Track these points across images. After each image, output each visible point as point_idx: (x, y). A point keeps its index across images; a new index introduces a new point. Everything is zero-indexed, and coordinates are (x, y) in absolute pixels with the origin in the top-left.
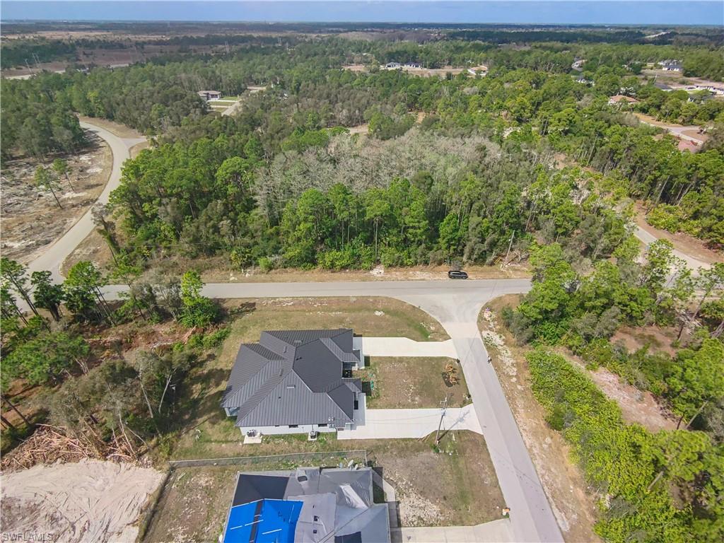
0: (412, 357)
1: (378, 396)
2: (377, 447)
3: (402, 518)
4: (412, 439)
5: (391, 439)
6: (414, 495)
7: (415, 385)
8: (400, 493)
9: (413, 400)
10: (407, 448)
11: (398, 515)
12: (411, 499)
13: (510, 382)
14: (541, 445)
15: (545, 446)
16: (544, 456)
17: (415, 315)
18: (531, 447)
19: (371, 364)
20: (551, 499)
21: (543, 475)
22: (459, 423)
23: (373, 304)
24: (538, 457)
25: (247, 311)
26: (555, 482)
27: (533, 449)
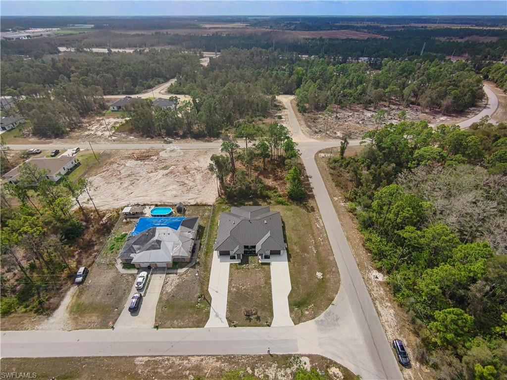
1: (237, 269)
3: (170, 275)
6: (178, 281)
7: (244, 289)
8: (181, 275)
9: (233, 287)
11: (171, 273)
12: (176, 280)
13: (247, 365)
14: (189, 369)
15: (188, 372)
16: (180, 368)
17: (322, 300)
18: (189, 360)
19: (264, 266)
20: (154, 359)
21: (168, 360)
22: (215, 313)
23: (331, 271)
24: (181, 362)
25: (308, 210)
26: (163, 367)
27: (187, 361)
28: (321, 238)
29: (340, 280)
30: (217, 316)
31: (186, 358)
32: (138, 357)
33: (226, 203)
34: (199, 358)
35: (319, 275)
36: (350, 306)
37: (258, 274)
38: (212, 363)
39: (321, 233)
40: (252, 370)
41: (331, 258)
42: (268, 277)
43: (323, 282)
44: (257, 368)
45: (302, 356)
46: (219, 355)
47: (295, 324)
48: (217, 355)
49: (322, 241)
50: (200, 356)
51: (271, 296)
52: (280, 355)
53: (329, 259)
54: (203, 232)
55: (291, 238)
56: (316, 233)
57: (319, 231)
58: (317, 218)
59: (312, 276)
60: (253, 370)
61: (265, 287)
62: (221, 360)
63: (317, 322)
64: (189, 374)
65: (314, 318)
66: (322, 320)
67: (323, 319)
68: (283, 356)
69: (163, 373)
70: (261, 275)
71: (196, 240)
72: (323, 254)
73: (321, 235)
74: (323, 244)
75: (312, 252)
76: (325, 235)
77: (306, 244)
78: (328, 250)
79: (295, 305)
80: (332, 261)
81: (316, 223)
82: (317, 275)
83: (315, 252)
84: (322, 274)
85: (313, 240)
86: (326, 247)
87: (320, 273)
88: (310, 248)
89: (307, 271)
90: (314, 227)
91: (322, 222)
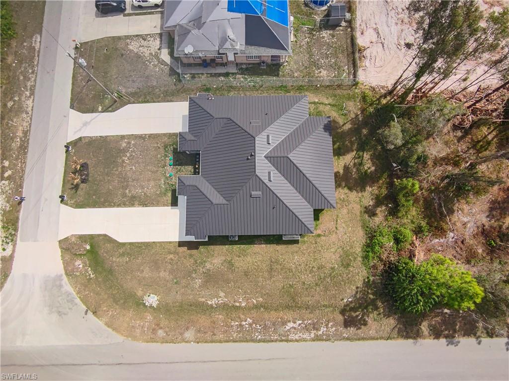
0: (119, 206)
1: (166, 147)
2: (173, 95)
3: (159, 39)
4: (139, 102)
5: (159, 102)
6: (146, 55)
7: (123, 161)
8: (157, 56)
9: (129, 143)
10: (145, 95)
11: (161, 41)
12: (149, 52)
13: (14, 171)
14: (20, 99)
15: (16, 99)
16: (23, 89)
17: (98, 294)
18: (30, 97)
19: (170, 194)
20: (36, 55)
21: (33, 73)
22: (89, 121)
23: (158, 325)
24: (29, 88)
25: (354, 309)
26: (26, 68)
27: (29, 95)
28: (250, 325)
29: (135, 338)
30: (85, 124)
31: (32, 93)
32: (41, 36)
33: (363, 110)
34: (30, 109)
35: (152, 300)
36: (79, 344)
37: (152, 183)
38: (22, 126)
39: (265, 327)
40: (7, 177)
41: (189, 335)
42: (145, 202)
44: (9, 184)
45: (14, 246)
46: (30, 134)
47: (60, 242)
48: (30, 130)
49: (241, 325)
50: (32, 110)
51: (110, 206)
52: (18, 215)
53: (187, 329)
54: (262, 74)
55: (244, 254)
56: (266, 316)
57: (274, 324)
58: (317, 330)
59: (151, 286)
60: (9, 178)
61: (124, 195)
62: (23, 136)
63: (59, 277)
64: (14, 101)
65: (67, 274)
66: (61, 286)
67: (62, 289)
68: (18, 218)
69: (20, 71)
70: (151, 188)
71: (237, 64)
72: (203, 320)
73: (258, 327)
74: (232, 326)
75: (209, 295)
76: (260, 336)
77: (230, 285)
78: (212, 333)
79: (91, 246)
80: (182, 334)
81: (302, 323)
82: (149, 296)
83: (210, 303)
84: (155, 307)
85: (246, 305)
86: (221, 331)
87: (157, 302)
88: (222, 294)
89: (159, 277)
90: (288, 315)
91: (303, 339)
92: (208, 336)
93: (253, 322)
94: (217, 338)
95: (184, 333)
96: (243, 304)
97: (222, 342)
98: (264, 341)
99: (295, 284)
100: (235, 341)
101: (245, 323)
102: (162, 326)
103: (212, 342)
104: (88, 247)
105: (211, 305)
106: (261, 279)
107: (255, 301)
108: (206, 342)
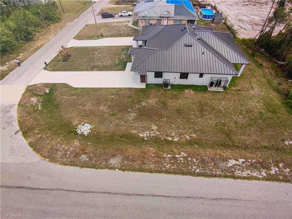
4: (112, 37)
28: (185, 158)
29: (53, 160)
35: (85, 129)
37: (110, 61)
39: (203, 162)
41: (113, 161)
42: (102, 69)
43: (70, 132)
47: (28, 86)
49: (174, 158)
53: (114, 156)
55: (176, 98)
56: (202, 151)
57: (213, 159)
61: (89, 65)
63: (12, 106)
65: (19, 104)
66: (8, 112)
67: (8, 114)
70: (108, 63)
72: (132, 150)
73: (195, 161)
74: (164, 158)
75: (142, 127)
76: (198, 170)
77: (163, 120)
78: (141, 162)
79: (50, 91)
80: (107, 160)
81: (246, 161)
82: (83, 125)
83: (141, 135)
84: (86, 135)
85: (178, 140)
86: (152, 161)
87: (90, 131)
88: (154, 127)
89: (98, 110)
90: (227, 153)
91: (254, 177)
92: (136, 165)
93: (189, 156)
94: (147, 167)
95: (109, 159)
96: (176, 140)
97: (152, 172)
98: (204, 175)
99: (227, 123)
100: (168, 172)
101: (178, 156)
102: (87, 151)
103: (141, 170)
104: (47, 91)
105: (143, 138)
106: (194, 117)
107: (188, 137)
108: (133, 170)
